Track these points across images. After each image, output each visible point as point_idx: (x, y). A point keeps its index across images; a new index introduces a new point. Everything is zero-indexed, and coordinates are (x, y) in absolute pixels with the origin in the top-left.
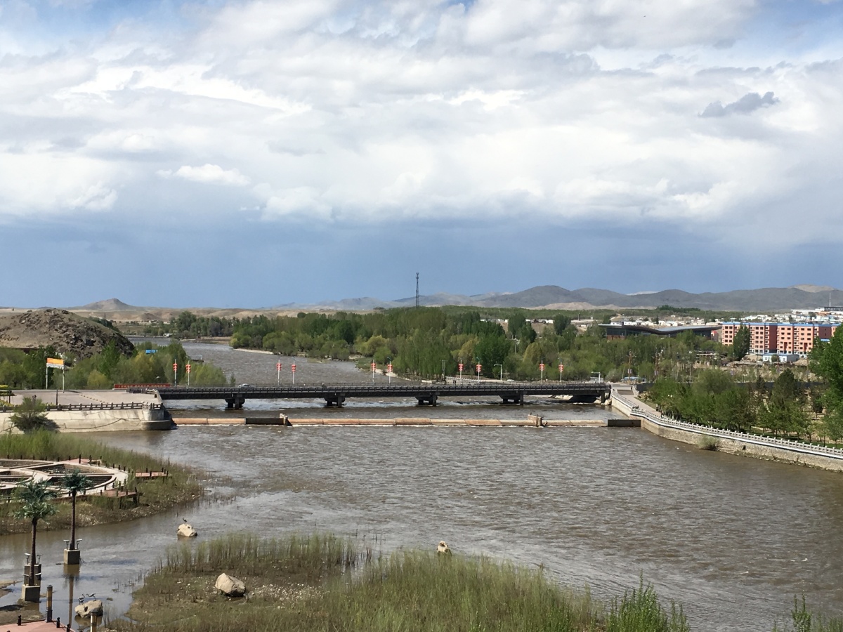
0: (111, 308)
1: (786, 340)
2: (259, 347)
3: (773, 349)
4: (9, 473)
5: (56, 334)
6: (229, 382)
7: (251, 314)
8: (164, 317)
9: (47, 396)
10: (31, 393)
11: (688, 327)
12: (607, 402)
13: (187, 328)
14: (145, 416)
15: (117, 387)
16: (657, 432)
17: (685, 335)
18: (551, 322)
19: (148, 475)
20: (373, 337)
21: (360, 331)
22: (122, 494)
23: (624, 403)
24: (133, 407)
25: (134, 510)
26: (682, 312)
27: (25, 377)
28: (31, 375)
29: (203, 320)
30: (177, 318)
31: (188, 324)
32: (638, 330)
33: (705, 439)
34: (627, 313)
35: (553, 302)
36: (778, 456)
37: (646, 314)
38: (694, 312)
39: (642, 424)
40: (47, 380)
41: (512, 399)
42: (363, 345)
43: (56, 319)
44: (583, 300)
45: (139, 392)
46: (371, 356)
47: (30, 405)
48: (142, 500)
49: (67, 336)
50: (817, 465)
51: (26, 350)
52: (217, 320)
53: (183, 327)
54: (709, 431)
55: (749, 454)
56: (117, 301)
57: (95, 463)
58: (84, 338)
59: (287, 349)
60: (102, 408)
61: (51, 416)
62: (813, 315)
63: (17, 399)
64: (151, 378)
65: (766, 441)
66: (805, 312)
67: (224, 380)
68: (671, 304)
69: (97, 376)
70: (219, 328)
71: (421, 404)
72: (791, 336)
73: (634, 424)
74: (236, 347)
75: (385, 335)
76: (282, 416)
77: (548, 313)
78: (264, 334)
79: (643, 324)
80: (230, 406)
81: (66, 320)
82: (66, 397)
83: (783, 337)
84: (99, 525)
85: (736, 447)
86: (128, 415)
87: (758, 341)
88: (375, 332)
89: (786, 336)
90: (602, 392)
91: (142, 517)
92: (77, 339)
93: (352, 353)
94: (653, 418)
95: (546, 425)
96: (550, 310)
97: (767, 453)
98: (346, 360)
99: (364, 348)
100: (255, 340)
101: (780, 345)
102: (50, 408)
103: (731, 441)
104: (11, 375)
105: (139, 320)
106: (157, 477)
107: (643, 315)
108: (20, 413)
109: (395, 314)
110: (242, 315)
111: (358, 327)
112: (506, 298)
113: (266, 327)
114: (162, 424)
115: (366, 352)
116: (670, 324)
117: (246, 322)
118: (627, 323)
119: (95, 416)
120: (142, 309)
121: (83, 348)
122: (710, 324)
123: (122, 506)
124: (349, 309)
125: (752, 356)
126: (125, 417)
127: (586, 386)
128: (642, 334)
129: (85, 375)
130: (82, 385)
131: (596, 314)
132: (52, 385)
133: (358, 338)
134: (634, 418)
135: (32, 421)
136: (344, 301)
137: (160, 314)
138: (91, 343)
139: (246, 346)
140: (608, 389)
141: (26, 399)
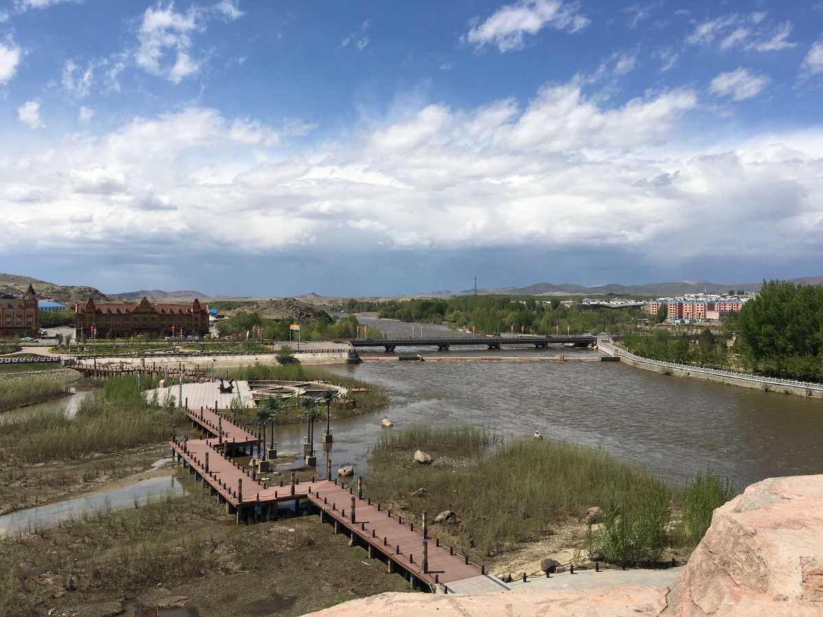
0: (311, 297)
1: (688, 311)
2: (393, 317)
3: (681, 317)
4: (282, 388)
5: (290, 311)
6: (383, 337)
7: (387, 300)
8: (339, 302)
9: (293, 345)
10: (285, 343)
11: (626, 304)
12: (595, 347)
13: (353, 308)
14: (346, 356)
15: (327, 340)
16: (632, 365)
17: (628, 309)
18: (549, 302)
19: (358, 390)
20: (455, 312)
21: (448, 308)
22: (347, 401)
23: (606, 348)
24: (340, 351)
25: (354, 410)
26: (621, 297)
27: (279, 335)
28: (282, 334)
29: (361, 303)
30: (347, 302)
31: (353, 306)
32: (597, 306)
33: (663, 369)
34: (590, 297)
35: (546, 292)
36: (710, 379)
37: (602, 298)
38: (629, 297)
39: (621, 360)
40: (290, 336)
41: (541, 346)
42: (449, 316)
43: (290, 303)
44: (563, 290)
45: (339, 342)
46: (455, 322)
47: (285, 350)
48: (357, 404)
49: (296, 312)
50: (736, 384)
51: (277, 321)
52: (369, 303)
53: (351, 307)
54: (665, 364)
55: (692, 377)
56: (314, 294)
57: (327, 383)
58: (305, 313)
59: (408, 318)
60: (322, 352)
61: (297, 356)
62: (698, 297)
63: (278, 347)
64: (344, 335)
65: (701, 370)
66: (693, 295)
67: (381, 335)
68: (614, 293)
69: (315, 334)
70: (370, 308)
71: (490, 349)
72: (691, 309)
73: (617, 360)
74: (381, 318)
75: (461, 311)
76: (418, 356)
77: (547, 298)
78: (395, 310)
79: (601, 303)
80: (387, 350)
81: (295, 304)
82: (303, 346)
83: (687, 309)
84: (337, 419)
85: (683, 374)
86: (337, 355)
87: (672, 312)
88: (456, 308)
89: (688, 309)
90: (592, 341)
91: (358, 414)
92: (301, 314)
93: (444, 321)
94: (629, 358)
95: (566, 361)
96: (547, 296)
97: (704, 377)
98: (441, 324)
99: (450, 318)
100: (391, 314)
101: (684, 314)
102: (295, 352)
103: (680, 370)
104: (271, 334)
105: (326, 303)
106: (363, 391)
107: (599, 298)
108: (280, 354)
109: (465, 299)
110: (381, 300)
111: (446, 306)
112: (520, 290)
113: (396, 306)
114: (354, 361)
115: (451, 320)
116: (615, 303)
117: (384, 304)
118: (592, 303)
119: (319, 356)
120: (326, 297)
121: (305, 318)
122: (639, 303)
123: (348, 408)
124: (439, 297)
125: (668, 320)
126: (335, 357)
127: (582, 338)
128: (601, 308)
129: (310, 334)
130: (308, 339)
131: (573, 298)
132: (293, 339)
133: (447, 312)
134: (615, 356)
135: (286, 359)
136: (433, 293)
137: (337, 300)
138: (309, 316)
139: (386, 317)
140: (595, 340)
141: (283, 347)
